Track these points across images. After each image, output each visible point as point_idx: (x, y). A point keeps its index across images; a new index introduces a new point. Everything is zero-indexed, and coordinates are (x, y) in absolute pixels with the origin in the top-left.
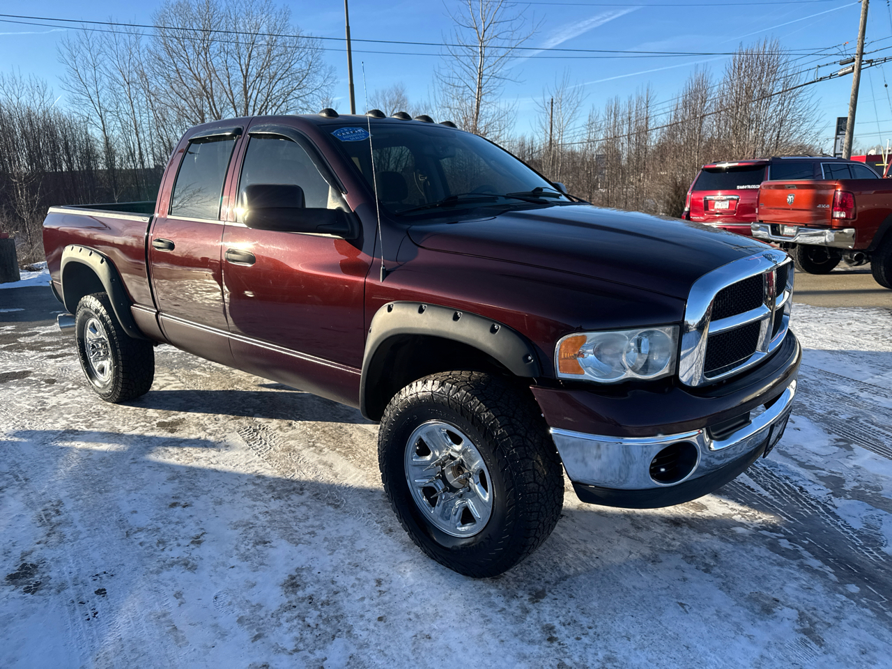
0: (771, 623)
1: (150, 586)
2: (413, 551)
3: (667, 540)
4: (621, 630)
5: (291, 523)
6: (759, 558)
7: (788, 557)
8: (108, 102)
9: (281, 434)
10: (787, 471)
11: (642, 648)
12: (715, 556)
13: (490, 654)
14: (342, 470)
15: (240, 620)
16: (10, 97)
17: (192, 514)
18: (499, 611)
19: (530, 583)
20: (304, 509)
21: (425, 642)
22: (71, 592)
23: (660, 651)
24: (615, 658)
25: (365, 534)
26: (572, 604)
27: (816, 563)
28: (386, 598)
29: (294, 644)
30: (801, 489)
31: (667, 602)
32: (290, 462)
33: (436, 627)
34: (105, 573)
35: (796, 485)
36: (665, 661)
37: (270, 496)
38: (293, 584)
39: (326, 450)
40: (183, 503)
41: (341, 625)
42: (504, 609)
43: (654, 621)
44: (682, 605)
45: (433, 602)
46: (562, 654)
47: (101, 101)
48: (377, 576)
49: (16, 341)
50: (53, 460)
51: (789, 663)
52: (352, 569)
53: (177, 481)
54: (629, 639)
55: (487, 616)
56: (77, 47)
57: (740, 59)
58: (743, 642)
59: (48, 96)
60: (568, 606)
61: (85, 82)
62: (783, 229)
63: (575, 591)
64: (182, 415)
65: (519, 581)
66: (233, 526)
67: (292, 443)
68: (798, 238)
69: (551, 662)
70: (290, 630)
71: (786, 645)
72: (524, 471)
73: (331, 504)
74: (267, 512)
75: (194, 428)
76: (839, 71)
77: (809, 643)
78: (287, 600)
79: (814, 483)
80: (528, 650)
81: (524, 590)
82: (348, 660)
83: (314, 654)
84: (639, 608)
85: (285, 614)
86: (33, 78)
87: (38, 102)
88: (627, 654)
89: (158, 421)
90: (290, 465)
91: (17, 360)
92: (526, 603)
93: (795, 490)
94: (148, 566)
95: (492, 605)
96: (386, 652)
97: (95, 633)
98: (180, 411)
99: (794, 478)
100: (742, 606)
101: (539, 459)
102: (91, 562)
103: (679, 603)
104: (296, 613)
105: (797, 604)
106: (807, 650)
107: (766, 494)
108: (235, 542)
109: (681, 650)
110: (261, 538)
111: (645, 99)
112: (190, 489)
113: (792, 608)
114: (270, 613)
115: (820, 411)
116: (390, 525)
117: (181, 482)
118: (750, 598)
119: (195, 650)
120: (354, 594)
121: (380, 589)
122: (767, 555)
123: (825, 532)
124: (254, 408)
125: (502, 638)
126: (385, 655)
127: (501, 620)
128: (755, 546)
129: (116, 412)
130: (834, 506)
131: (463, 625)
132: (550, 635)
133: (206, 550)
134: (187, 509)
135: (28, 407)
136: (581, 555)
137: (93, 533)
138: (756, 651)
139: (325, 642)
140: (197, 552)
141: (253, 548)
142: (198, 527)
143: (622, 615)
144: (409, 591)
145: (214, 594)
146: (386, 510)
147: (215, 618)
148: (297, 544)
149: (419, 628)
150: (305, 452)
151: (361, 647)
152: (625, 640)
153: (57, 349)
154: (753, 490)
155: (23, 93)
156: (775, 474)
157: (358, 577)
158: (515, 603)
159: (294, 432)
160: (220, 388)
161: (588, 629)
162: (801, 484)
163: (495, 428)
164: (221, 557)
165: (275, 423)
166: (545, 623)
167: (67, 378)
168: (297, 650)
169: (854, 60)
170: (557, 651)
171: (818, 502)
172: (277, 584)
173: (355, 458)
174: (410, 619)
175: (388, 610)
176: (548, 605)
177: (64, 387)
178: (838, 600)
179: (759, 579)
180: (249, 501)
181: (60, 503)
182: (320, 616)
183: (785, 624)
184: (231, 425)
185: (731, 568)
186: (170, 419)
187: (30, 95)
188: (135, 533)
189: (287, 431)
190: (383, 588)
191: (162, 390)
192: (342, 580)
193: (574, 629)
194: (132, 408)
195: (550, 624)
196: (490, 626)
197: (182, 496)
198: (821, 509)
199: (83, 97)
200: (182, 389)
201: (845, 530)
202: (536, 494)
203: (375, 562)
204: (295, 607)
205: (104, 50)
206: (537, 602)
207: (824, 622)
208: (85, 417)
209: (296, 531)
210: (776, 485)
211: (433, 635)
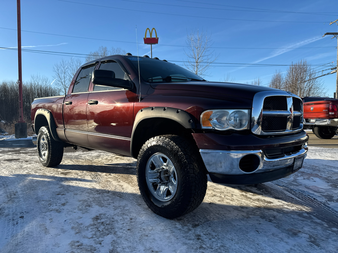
0: (296, 238)
1: (41, 216)
2: (147, 211)
3: (254, 212)
4: (229, 237)
5: (101, 201)
6: (293, 218)
7: (306, 219)
8: (68, 84)
9: (106, 177)
10: (309, 193)
11: (238, 243)
12: (274, 217)
13: (172, 242)
14: (126, 187)
15: (73, 228)
16: (35, 82)
17: (64, 197)
18: (178, 230)
19: (193, 222)
20: (108, 198)
21: (145, 237)
22: (11, 217)
23: (245, 245)
24: (225, 246)
25: (130, 205)
26: (210, 229)
27: (319, 221)
28: (133, 224)
29: (92, 236)
30: (314, 199)
31: (251, 230)
32: (106, 184)
33: (151, 233)
34: (25, 212)
35: (312, 198)
36: (247, 248)
37: (96, 193)
38: (97, 218)
39: (121, 182)
40: (62, 194)
41: (112, 231)
42: (180, 229)
43: (245, 235)
44: (257, 231)
45: (152, 225)
46: (202, 244)
47: (66, 84)
48: (131, 217)
49: (19, 152)
50: (19, 181)
51: (304, 252)
52: (121, 215)
53: (62, 188)
54: (232, 240)
55: (173, 231)
56: (60, 67)
57: (292, 67)
58: (283, 244)
59: (48, 82)
60: (208, 229)
61: (61, 78)
62: (310, 120)
63: (212, 225)
64: (71, 171)
65: (189, 221)
66: (79, 201)
67: (109, 179)
68: (316, 123)
69: (197, 246)
70: (91, 232)
71: (303, 246)
72: (189, 169)
73: (119, 197)
74: (93, 198)
75: (74, 174)
76: (331, 72)
77: (313, 245)
78: (93, 223)
79: (320, 197)
80: (188, 242)
81: (190, 224)
82: (112, 241)
83: (99, 239)
84: (238, 231)
85: (91, 227)
86: (44, 76)
87: (44, 85)
88: (230, 245)
89: (61, 172)
90: (107, 185)
91: (17, 156)
92: (190, 227)
93: (312, 199)
94: (42, 211)
95: (176, 228)
96: (128, 239)
97: (15, 229)
98: (70, 170)
99: (311, 195)
100: (284, 232)
101: (196, 165)
102: (21, 209)
103: (256, 230)
104: (95, 227)
105: (309, 233)
106: (312, 248)
107: (299, 200)
108: (78, 205)
109: (255, 245)
110: (89, 205)
111: (258, 83)
112: (66, 190)
113: (306, 234)
114: (85, 226)
115: (325, 176)
116: (140, 203)
117: (63, 188)
118: (288, 230)
119: (51, 236)
120: (120, 222)
121: (131, 221)
122: (297, 217)
123: (323, 212)
124: (98, 169)
125: (178, 238)
126: (128, 240)
127: (178, 232)
128: (292, 215)
129: (47, 169)
130: (328, 204)
131: (162, 233)
132: (198, 237)
133: (66, 207)
134: (63, 196)
135: (16, 167)
136: (217, 215)
137: (25, 201)
138: (288, 247)
139: (104, 235)
140: (63, 207)
141: (85, 208)
142: (66, 201)
143: (230, 233)
144: (143, 222)
145: (65, 220)
146: (140, 199)
147: (63, 227)
148: (102, 207)
149: (144, 233)
150: (113, 182)
151: (119, 237)
152: (231, 241)
153: (32, 154)
154: (293, 198)
155: (40, 81)
156: (304, 194)
157: (123, 217)
158: (186, 227)
159: (111, 176)
160: (87, 164)
161: (215, 237)
162: (314, 197)
163: (179, 152)
164: (71, 209)
165: (104, 174)
166: (197, 234)
167: (33, 161)
168: (92, 238)
169: (336, 68)
170: (200, 242)
171: (321, 203)
172: (91, 218)
173: (132, 184)
174: (141, 230)
175: (133, 227)
176: (199, 229)
177: (31, 163)
178: (328, 232)
179: (293, 225)
180: (87, 194)
181: (17, 192)
182: (105, 228)
183: (303, 239)
184: (88, 174)
185: (280, 221)
186: (66, 172)
187: (42, 82)
188: (41, 201)
189: (108, 176)
190: (132, 221)
191: (66, 164)
192: (116, 218)
193: (209, 236)
194: (53, 169)
195: (199, 234)
196: (174, 234)
197: (62, 192)
198: (322, 205)
199: (60, 83)
200: (73, 164)
201: (333, 211)
202: (194, 179)
203: (131, 213)
204: (95, 225)
205: (68, 67)
206: (195, 227)
207: (321, 239)
208: (35, 170)
209: (103, 203)
210: (303, 197)
211: (149, 235)
